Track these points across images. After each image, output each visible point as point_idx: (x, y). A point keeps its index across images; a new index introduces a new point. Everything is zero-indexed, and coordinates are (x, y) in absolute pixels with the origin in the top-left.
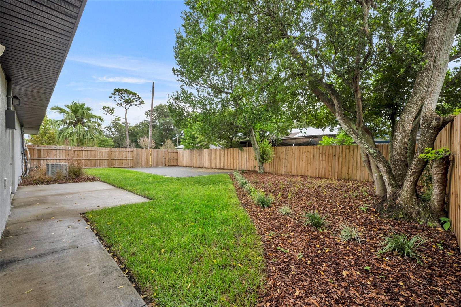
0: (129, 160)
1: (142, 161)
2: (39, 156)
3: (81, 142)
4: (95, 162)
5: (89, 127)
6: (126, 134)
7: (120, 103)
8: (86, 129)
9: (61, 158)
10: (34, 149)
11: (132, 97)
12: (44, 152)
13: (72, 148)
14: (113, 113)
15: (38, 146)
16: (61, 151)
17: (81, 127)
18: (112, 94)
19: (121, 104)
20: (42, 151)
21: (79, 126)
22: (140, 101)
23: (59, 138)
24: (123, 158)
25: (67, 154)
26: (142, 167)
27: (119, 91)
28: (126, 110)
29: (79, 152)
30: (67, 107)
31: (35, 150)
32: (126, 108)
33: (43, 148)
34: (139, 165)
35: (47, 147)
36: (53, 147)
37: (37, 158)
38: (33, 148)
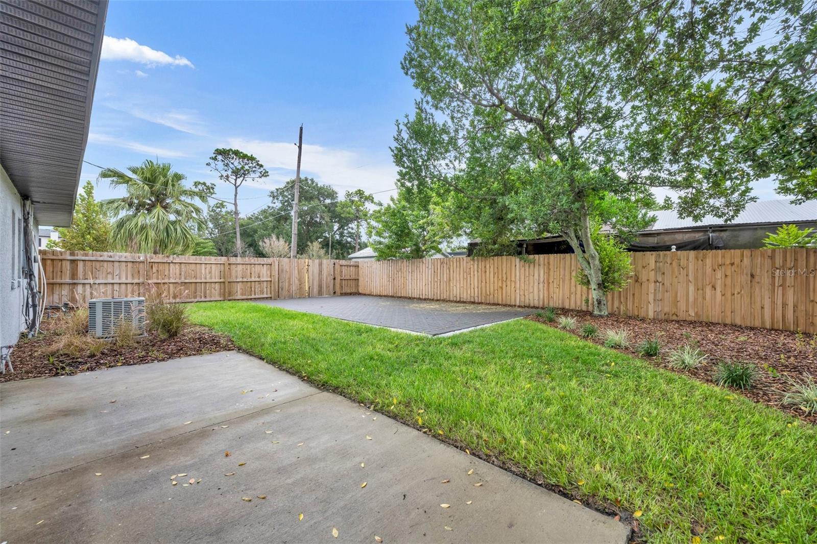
0: (265, 283)
1: (290, 284)
2: (74, 275)
3: (162, 246)
4: (196, 289)
5: (178, 213)
6: (235, 233)
7: (225, 174)
8: (172, 217)
9: (124, 280)
10: (61, 260)
11: (246, 164)
12: (84, 266)
13: (146, 257)
14: (212, 194)
15: (72, 254)
16: (124, 264)
17: (161, 213)
18: (212, 158)
19: (227, 176)
20: (80, 264)
21: (159, 210)
22: (261, 173)
23: (115, 237)
24: (253, 279)
25: (136, 270)
26: (291, 297)
27: (224, 153)
28: (236, 188)
29: (161, 267)
30: (134, 171)
31: (64, 262)
32: (235, 185)
33: (84, 258)
34: (285, 293)
35: (92, 255)
36: (105, 255)
37: (68, 281)
38: (60, 257)
